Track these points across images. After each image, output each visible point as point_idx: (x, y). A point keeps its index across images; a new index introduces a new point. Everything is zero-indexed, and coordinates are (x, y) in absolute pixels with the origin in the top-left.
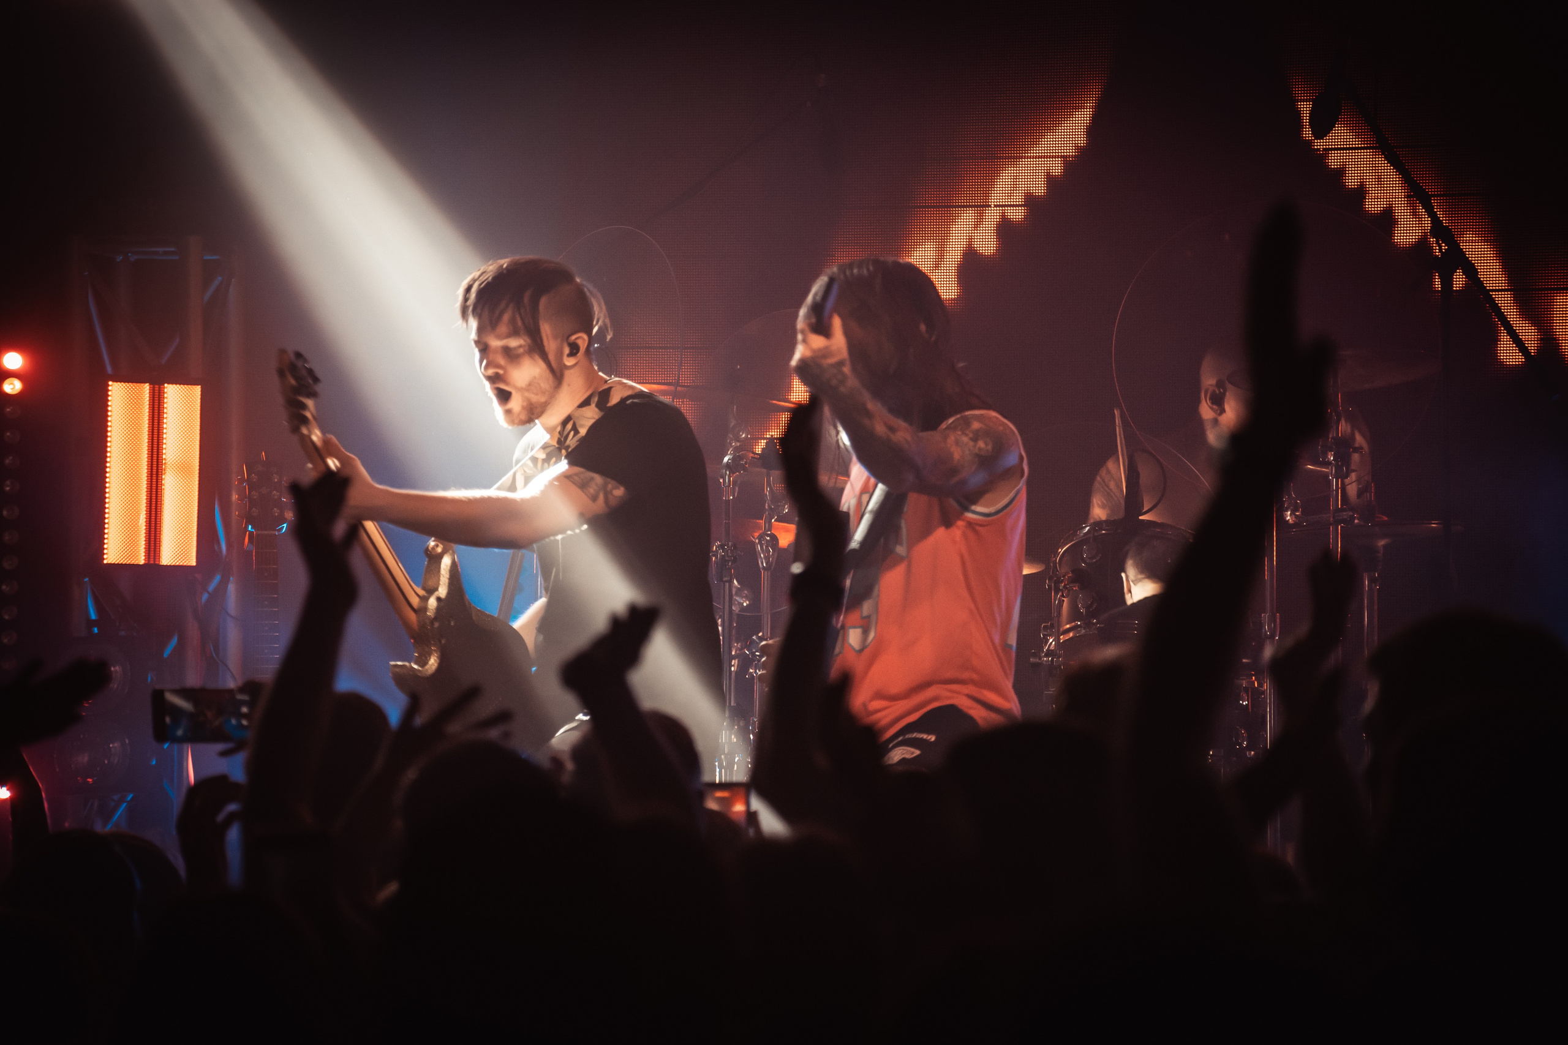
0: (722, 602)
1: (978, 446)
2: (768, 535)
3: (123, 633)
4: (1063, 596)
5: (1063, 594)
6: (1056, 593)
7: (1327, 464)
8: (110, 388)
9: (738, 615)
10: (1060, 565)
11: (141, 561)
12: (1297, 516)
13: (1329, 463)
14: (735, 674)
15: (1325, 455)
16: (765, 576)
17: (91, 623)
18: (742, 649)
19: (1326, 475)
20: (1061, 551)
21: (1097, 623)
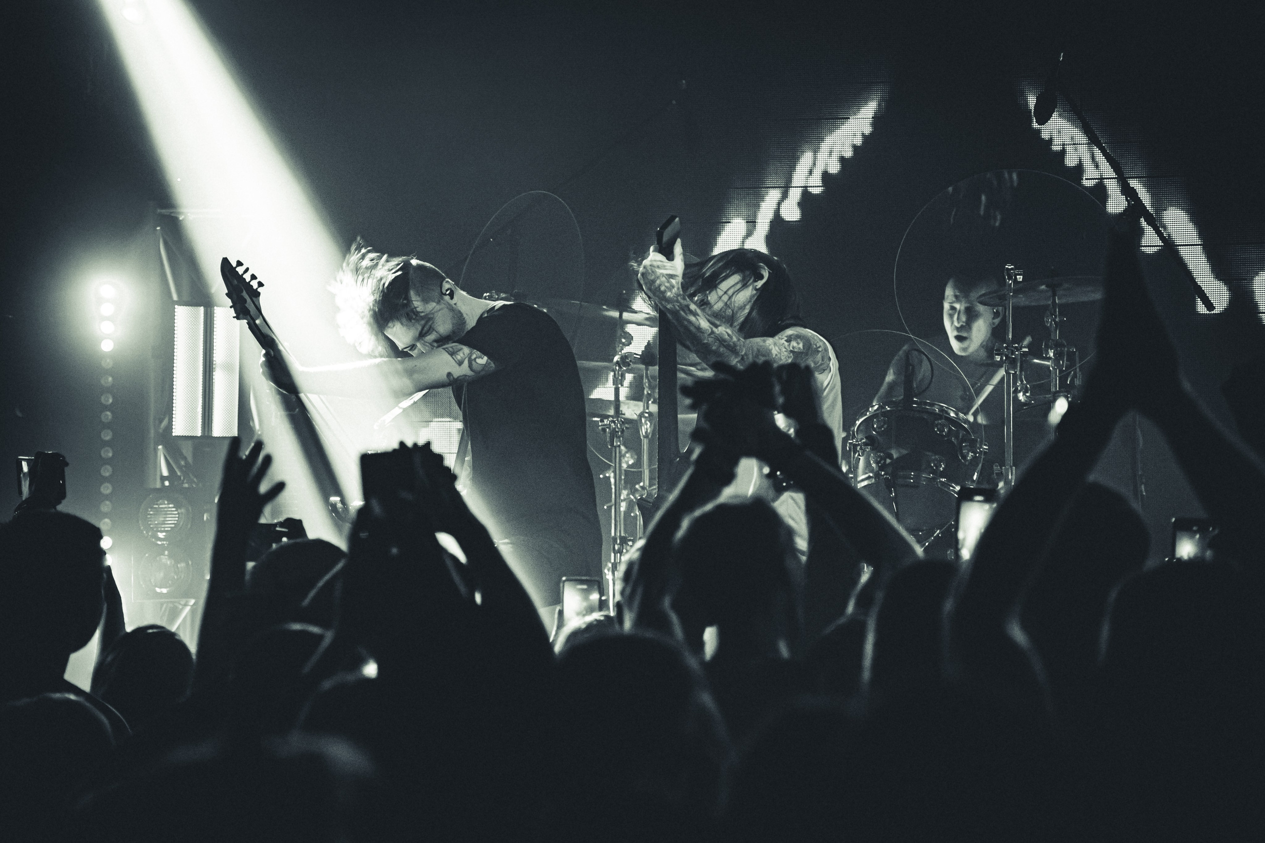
0: (614, 461)
1: (791, 345)
2: (647, 413)
3: (186, 485)
4: (859, 455)
5: (859, 454)
6: (855, 453)
7: (1049, 359)
8: (176, 310)
9: (625, 470)
10: (857, 434)
11: (199, 434)
12: (1027, 397)
13: (1050, 358)
14: (624, 514)
15: (1047, 353)
16: (645, 443)
17: (163, 479)
18: (628, 495)
19: (1048, 367)
20: (858, 423)
21: (884, 475)
